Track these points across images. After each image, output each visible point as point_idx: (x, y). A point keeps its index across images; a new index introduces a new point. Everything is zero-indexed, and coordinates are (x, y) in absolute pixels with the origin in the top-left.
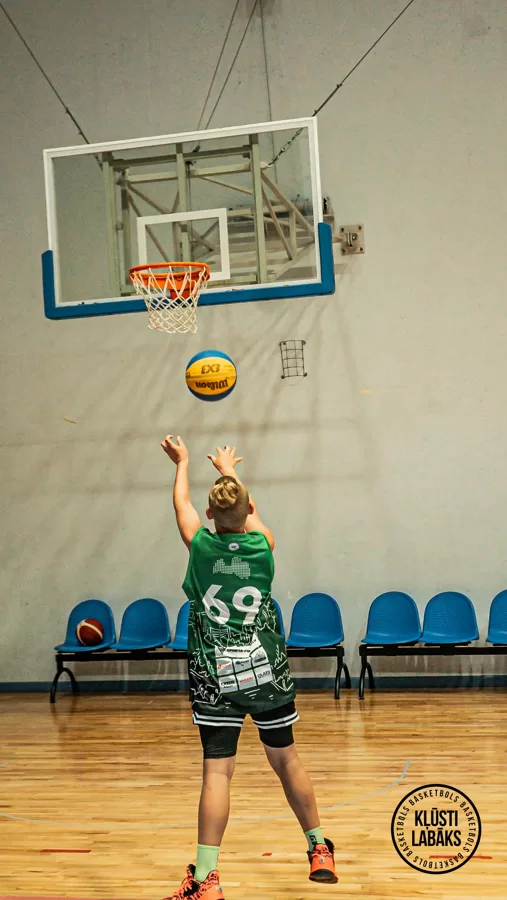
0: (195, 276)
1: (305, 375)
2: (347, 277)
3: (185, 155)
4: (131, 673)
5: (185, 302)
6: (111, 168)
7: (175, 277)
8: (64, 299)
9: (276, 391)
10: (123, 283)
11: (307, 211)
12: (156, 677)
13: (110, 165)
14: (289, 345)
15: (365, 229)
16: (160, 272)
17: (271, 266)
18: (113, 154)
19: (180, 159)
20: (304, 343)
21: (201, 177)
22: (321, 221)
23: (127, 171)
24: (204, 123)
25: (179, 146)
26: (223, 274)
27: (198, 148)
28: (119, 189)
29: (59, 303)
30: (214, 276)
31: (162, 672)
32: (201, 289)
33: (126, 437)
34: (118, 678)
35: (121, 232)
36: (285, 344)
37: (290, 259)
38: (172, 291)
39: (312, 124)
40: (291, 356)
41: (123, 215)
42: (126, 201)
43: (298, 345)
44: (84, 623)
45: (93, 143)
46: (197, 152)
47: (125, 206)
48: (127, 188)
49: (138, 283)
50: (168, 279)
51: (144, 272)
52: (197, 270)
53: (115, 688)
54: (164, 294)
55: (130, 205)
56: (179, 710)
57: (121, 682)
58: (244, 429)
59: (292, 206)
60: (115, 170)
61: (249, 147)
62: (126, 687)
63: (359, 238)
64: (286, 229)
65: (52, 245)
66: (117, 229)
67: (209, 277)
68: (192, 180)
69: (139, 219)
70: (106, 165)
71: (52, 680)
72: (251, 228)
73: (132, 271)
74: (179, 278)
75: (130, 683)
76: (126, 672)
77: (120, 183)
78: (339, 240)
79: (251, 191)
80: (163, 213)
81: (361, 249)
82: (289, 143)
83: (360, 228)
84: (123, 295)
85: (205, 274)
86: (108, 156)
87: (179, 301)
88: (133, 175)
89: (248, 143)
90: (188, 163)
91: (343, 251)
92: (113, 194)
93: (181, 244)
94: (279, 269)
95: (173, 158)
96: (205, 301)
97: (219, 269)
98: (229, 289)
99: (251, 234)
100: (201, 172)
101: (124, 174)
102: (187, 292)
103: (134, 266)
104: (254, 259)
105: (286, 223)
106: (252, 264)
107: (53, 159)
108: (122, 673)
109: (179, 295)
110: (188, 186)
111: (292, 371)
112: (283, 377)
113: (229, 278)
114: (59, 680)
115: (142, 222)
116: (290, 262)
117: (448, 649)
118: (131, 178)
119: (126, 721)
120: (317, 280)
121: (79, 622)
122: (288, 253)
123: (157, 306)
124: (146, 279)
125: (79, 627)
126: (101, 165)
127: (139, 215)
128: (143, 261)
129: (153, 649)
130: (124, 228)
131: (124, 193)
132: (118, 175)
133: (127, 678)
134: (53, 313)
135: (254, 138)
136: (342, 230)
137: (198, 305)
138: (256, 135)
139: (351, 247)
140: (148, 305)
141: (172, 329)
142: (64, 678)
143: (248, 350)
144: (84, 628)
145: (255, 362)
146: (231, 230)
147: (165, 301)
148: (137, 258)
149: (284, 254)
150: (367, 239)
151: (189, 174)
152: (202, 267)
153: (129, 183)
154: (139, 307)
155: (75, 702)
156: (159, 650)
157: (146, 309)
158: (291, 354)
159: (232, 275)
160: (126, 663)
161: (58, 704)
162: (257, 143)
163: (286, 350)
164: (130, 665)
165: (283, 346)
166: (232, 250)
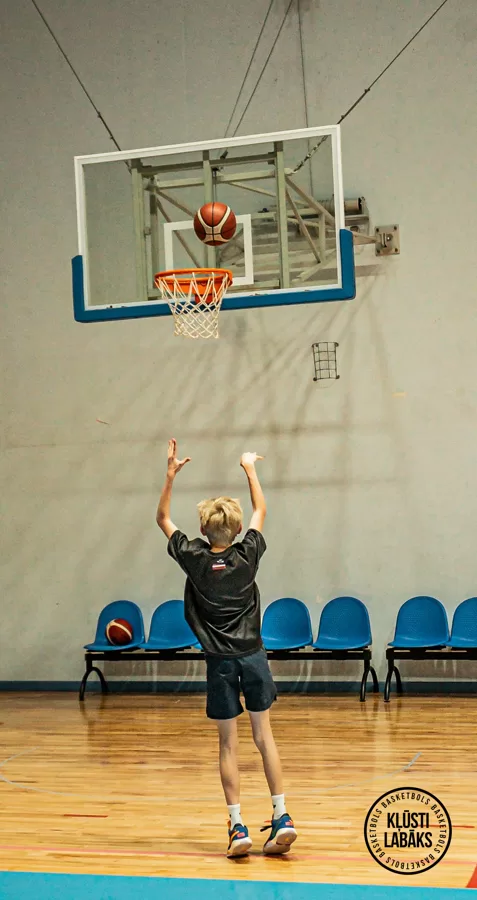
0: (218, 282)
1: (338, 377)
2: (382, 279)
3: (211, 162)
4: (159, 673)
5: (208, 307)
6: (140, 175)
7: (199, 282)
8: (92, 303)
9: (308, 392)
10: (151, 286)
12: (185, 679)
13: (139, 171)
14: (322, 347)
15: (400, 229)
16: (185, 278)
17: (301, 269)
18: (142, 161)
19: (206, 164)
20: (336, 345)
21: (229, 182)
22: (342, 228)
23: (156, 177)
24: (232, 131)
25: (206, 153)
26: (244, 280)
27: (226, 153)
28: (147, 193)
29: (88, 307)
30: (237, 282)
31: (191, 673)
32: (224, 295)
33: (158, 439)
34: (147, 678)
35: (149, 237)
36: (317, 346)
37: (319, 262)
38: (196, 296)
39: (336, 131)
40: (323, 358)
41: (152, 221)
42: (154, 206)
43: (331, 346)
44: (113, 623)
45: (125, 150)
46: (224, 157)
47: (153, 211)
48: (155, 193)
49: (162, 287)
50: (192, 283)
51: (168, 277)
52: (221, 275)
53: (145, 689)
54: (189, 300)
55: (159, 210)
57: (150, 683)
58: (275, 431)
59: (323, 209)
60: (144, 176)
61: (274, 154)
62: (155, 688)
63: (394, 239)
65: (82, 250)
66: (145, 235)
67: (231, 283)
68: (218, 186)
69: (167, 224)
70: (135, 171)
71: (81, 679)
74: (203, 283)
75: (159, 683)
76: (155, 673)
77: (149, 188)
78: (374, 241)
79: (275, 194)
81: (396, 250)
82: (315, 149)
83: (395, 228)
84: (150, 299)
85: (228, 279)
86: (136, 163)
87: (202, 307)
88: (162, 181)
89: (272, 150)
90: (215, 170)
91: (378, 251)
92: (142, 200)
94: (307, 272)
95: (200, 165)
96: (227, 305)
97: (242, 274)
98: (253, 293)
99: (274, 236)
100: (228, 178)
101: (153, 179)
102: (210, 297)
103: (161, 272)
104: (277, 263)
105: (315, 225)
107: (83, 166)
108: (151, 673)
109: (203, 301)
110: (215, 191)
111: (324, 373)
112: (315, 379)
113: (252, 283)
114: (89, 679)
115: (168, 228)
116: (318, 265)
118: (159, 184)
120: (338, 285)
121: (109, 621)
122: (317, 257)
123: (182, 311)
124: (170, 284)
125: (108, 628)
126: (130, 171)
127: (169, 221)
128: (169, 266)
129: (183, 649)
130: (151, 232)
131: (152, 198)
132: (147, 181)
133: (155, 678)
134: (82, 316)
135: (278, 146)
136: (377, 230)
137: (222, 309)
138: (281, 142)
139: (385, 248)
140: (174, 311)
141: (194, 334)
142: (93, 677)
143: (280, 353)
144: (113, 628)
145: (287, 364)
146: (255, 232)
147: (190, 307)
148: (164, 263)
149: (311, 257)
150: (402, 240)
151: (216, 181)
152: (224, 273)
153: (158, 189)
154: (164, 310)
155: (104, 700)
156: (187, 651)
157: (171, 314)
158: (323, 356)
159: (255, 280)
160: (155, 663)
161: (87, 702)
162: (282, 150)
163: (319, 352)
164: (159, 666)
165: (316, 349)
166: (256, 252)
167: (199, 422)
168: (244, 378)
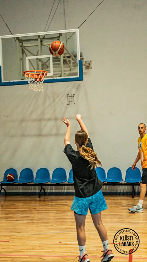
0: (43, 74)
1: (74, 104)
2: (87, 76)
3: (40, 39)
5: (40, 82)
6: (19, 42)
7: (37, 74)
9: (66, 108)
10: (22, 76)
11: (76, 56)
12: (29, 191)
13: (18, 41)
14: (70, 95)
15: (92, 62)
16: (33, 73)
17: (65, 72)
18: (19, 38)
19: (39, 40)
20: (74, 94)
21: (45, 45)
22: (80, 59)
23: (24, 43)
24: (47, 29)
25: (39, 36)
26: (51, 74)
27: (44, 37)
28: (21, 48)
29: (3, 81)
30: (48, 75)
31: (31, 190)
32: (44, 78)
33: (22, 121)
34: (18, 191)
35: (21, 61)
36: (69, 95)
37: (71, 70)
38: (36, 79)
39: (77, 31)
40: (70, 99)
41: (22, 57)
42: (23, 52)
43: (73, 95)
44: (9, 175)
46: (44, 38)
47: (23, 53)
48: (23, 48)
49: (26, 76)
50: (35, 75)
51: (28, 73)
52: (43, 73)
54: (34, 80)
56: (36, 200)
57: (19, 193)
58: (56, 119)
59: (72, 55)
60: (20, 43)
63: (91, 64)
64: (70, 61)
65: (1, 64)
66: (20, 60)
67: (47, 75)
68: (42, 46)
69: (27, 57)
70: (17, 41)
72: (59, 61)
73: (24, 72)
74: (38, 75)
75: (22, 193)
76: (21, 190)
77: (21, 46)
78: (85, 65)
80: (34, 55)
81: (91, 68)
82: (71, 36)
83: (91, 62)
84: (22, 79)
85: (46, 74)
87: (38, 82)
88: (25, 44)
89: (59, 36)
90: (41, 41)
91: (86, 68)
92: (19, 50)
93: (39, 65)
94: (67, 73)
95: (37, 40)
96: (46, 82)
97: (50, 72)
98: (53, 78)
100: (45, 44)
101: (22, 44)
102: (40, 79)
103: (25, 71)
104: (60, 70)
105: (70, 60)
106: (59, 71)
107: (2, 39)
108: (20, 190)
109: (38, 80)
110: (41, 48)
111: (70, 103)
112: (68, 104)
113: (53, 75)
114: (1, 191)
115: (27, 58)
116: (70, 71)
117: (114, 184)
118: (24, 45)
119: (21, 204)
120: (78, 76)
121: (7, 174)
122: (70, 68)
123: (32, 83)
124: (28, 75)
125: (7, 176)
126: (16, 41)
127: (27, 56)
128: (28, 69)
129: (29, 183)
130: (22, 60)
131: (22, 49)
132: (21, 44)
133: (21, 191)
134: (1, 84)
135: (60, 35)
136: (86, 62)
137: (44, 83)
138: (61, 33)
139: (88, 67)
140: (29, 83)
141: (36, 90)
142: (3, 191)
143: (58, 96)
144: (9, 177)
145: (60, 100)
146: (54, 61)
147: (34, 81)
148: (26, 69)
149: (69, 69)
150: (93, 65)
151: (41, 45)
152: (45, 72)
153: (24, 47)
154: (26, 83)
155: (6, 198)
156: (30, 183)
157: (28, 84)
158: (70, 98)
159: (54, 74)
160: (21, 187)
161: (1, 199)
162: (61, 36)
163: (69, 97)
164: (22, 188)
165: (68, 96)
166: (54, 67)
167: (34, 116)
168: (47, 104)
